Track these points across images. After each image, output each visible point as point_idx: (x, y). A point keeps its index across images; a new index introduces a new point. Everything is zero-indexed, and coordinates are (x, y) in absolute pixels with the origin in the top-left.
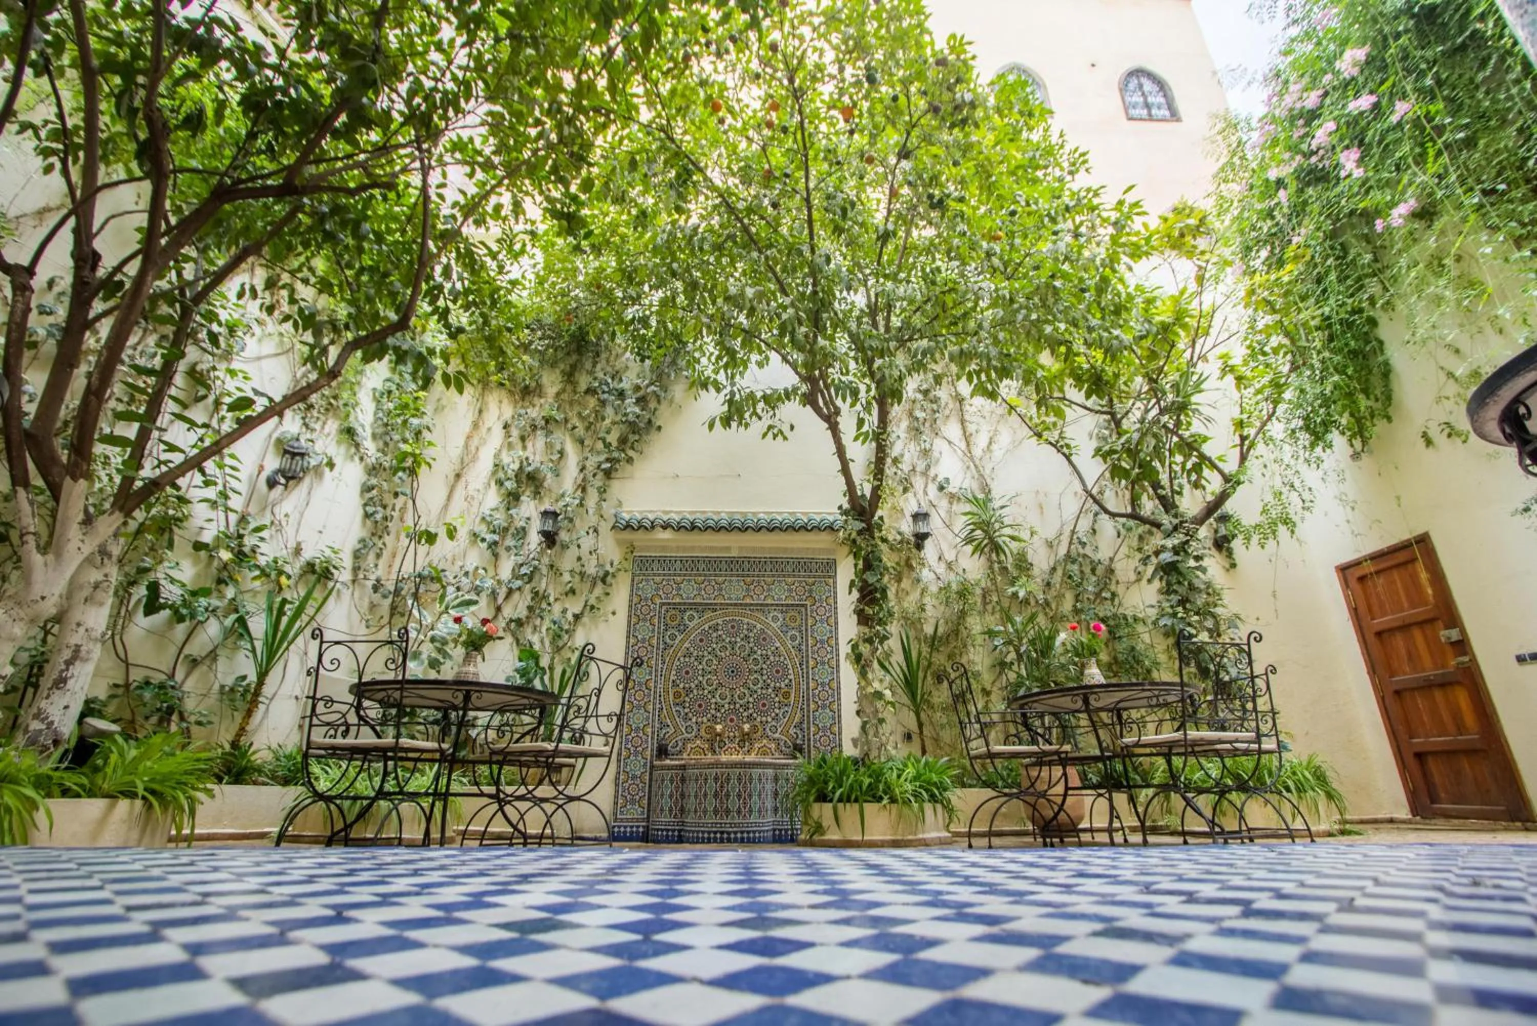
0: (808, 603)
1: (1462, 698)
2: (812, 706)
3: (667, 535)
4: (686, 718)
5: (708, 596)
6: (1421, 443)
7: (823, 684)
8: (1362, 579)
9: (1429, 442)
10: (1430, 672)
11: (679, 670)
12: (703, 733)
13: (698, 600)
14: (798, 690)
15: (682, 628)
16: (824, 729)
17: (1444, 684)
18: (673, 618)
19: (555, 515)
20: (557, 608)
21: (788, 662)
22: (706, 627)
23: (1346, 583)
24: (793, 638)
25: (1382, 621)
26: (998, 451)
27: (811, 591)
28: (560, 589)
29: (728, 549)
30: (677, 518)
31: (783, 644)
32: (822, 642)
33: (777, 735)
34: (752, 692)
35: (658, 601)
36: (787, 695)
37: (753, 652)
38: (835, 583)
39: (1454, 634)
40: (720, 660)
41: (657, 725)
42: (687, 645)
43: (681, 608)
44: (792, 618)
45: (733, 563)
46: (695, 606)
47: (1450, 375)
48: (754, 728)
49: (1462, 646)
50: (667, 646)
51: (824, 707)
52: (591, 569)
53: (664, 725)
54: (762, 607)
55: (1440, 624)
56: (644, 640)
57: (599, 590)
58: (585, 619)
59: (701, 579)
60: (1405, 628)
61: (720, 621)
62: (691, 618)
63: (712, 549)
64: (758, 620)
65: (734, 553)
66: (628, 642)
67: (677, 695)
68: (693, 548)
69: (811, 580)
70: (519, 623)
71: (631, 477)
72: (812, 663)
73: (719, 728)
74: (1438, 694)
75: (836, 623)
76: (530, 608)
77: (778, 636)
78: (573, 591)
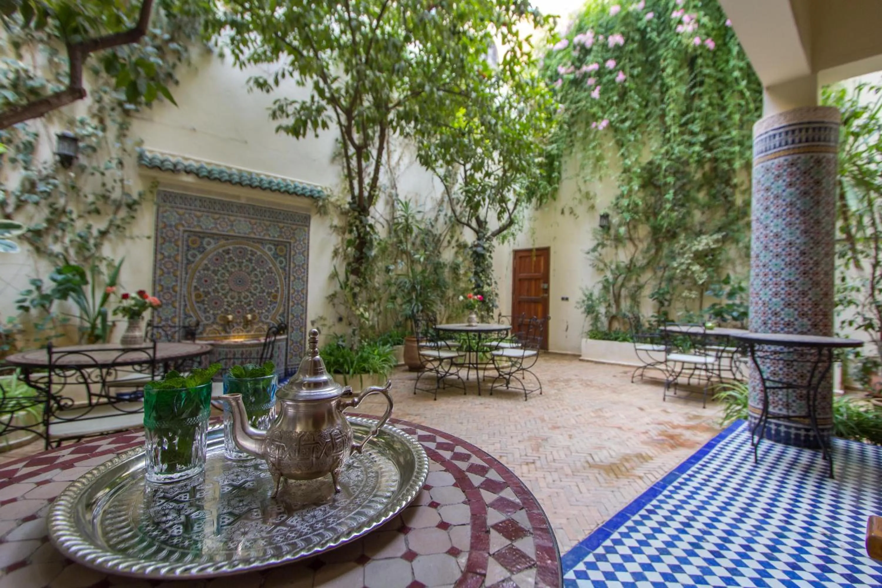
0: (292, 241)
1: (540, 308)
2: (291, 304)
3: (189, 179)
4: (205, 311)
5: (223, 229)
6: (560, 212)
7: (298, 291)
8: (521, 257)
9: (563, 212)
10: (533, 297)
11: (199, 279)
12: (218, 320)
13: (215, 231)
14: (282, 295)
15: (202, 250)
16: (297, 317)
17: (536, 302)
18: (194, 242)
19: (74, 140)
20: (80, 225)
21: (277, 277)
22: (220, 251)
23: (515, 258)
24: (281, 262)
25: (523, 275)
26: (403, 166)
27: (294, 234)
28: (82, 207)
29: (238, 197)
30: (196, 165)
31: (275, 265)
32: (299, 266)
33: (268, 321)
34: (253, 295)
35: (181, 229)
36: (275, 297)
37: (254, 269)
38: (309, 230)
39: (546, 286)
40: (231, 273)
41: (182, 316)
42: (206, 262)
43: (202, 235)
44: (281, 250)
45: (241, 208)
46: (212, 236)
47: (580, 190)
48: (254, 317)
49: (547, 291)
50: (189, 262)
51: (298, 304)
52: (116, 195)
53: (187, 316)
54: (261, 241)
55: (542, 281)
56: (169, 257)
57: (123, 213)
58: (112, 236)
59: (217, 216)
60: (530, 280)
61: (231, 247)
62: (209, 244)
63: (226, 195)
64: (258, 249)
65: (243, 201)
66: (156, 257)
67: (198, 296)
68: (209, 192)
69: (294, 227)
70: (38, 233)
71: (150, 120)
72: (292, 278)
73: (230, 317)
74: (533, 306)
75: (308, 255)
76: (49, 221)
77: (271, 260)
78: (98, 212)
